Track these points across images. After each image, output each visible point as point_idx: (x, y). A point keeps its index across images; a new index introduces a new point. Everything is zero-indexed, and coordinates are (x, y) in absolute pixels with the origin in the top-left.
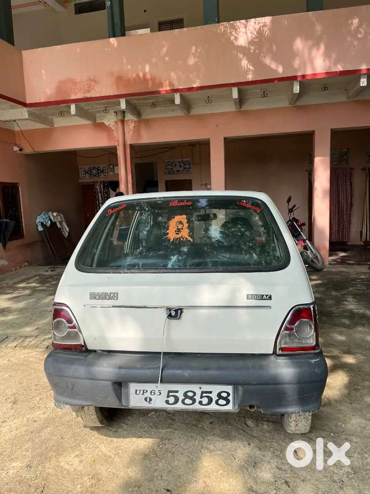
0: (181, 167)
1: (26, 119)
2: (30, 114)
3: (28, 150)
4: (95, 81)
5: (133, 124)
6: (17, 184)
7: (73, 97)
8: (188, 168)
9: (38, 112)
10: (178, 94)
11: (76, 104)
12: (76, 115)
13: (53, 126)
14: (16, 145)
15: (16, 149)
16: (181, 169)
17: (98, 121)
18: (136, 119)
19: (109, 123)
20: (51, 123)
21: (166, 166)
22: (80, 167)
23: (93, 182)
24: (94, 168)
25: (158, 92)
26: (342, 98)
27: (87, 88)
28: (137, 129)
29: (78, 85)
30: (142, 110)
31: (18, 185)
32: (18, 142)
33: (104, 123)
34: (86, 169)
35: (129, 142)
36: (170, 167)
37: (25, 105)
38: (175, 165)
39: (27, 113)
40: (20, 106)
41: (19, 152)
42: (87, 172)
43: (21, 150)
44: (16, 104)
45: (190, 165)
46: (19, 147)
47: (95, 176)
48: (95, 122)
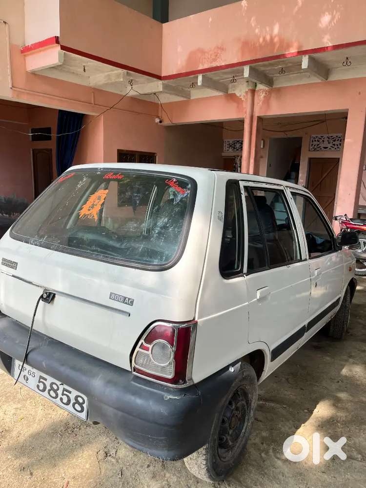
0: (329, 143)
1: (161, 92)
2: (165, 87)
3: (166, 122)
4: (223, 49)
5: (264, 94)
6: (154, 153)
7: (201, 67)
8: (337, 145)
9: (174, 85)
10: (307, 57)
11: (204, 74)
12: (203, 86)
13: (190, 98)
14: (158, 117)
15: (157, 120)
16: (329, 146)
17: (230, 92)
18: (267, 88)
19: (240, 93)
20: (188, 95)
21: (313, 142)
22: (225, 140)
23: (234, 156)
24: (238, 141)
25: (283, 56)
27: (214, 57)
28: (267, 100)
29: (207, 54)
30: (274, 78)
31: (155, 155)
32: (159, 115)
33: (235, 94)
34: (231, 142)
35: (257, 113)
36: (316, 143)
37: (159, 78)
38: (323, 141)
39: (162, 86)
40: (155, 79)
41: (159, 124)
42: (231, 146)
43: (161, 122)
44: (150, 78)
45: (341, 141)
46: (160, 119)
47: (237, 150)
48: (227, 92)
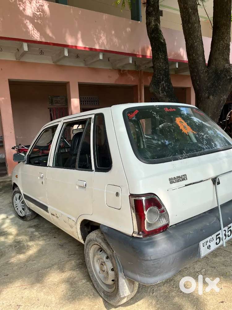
26: (82, 65)
